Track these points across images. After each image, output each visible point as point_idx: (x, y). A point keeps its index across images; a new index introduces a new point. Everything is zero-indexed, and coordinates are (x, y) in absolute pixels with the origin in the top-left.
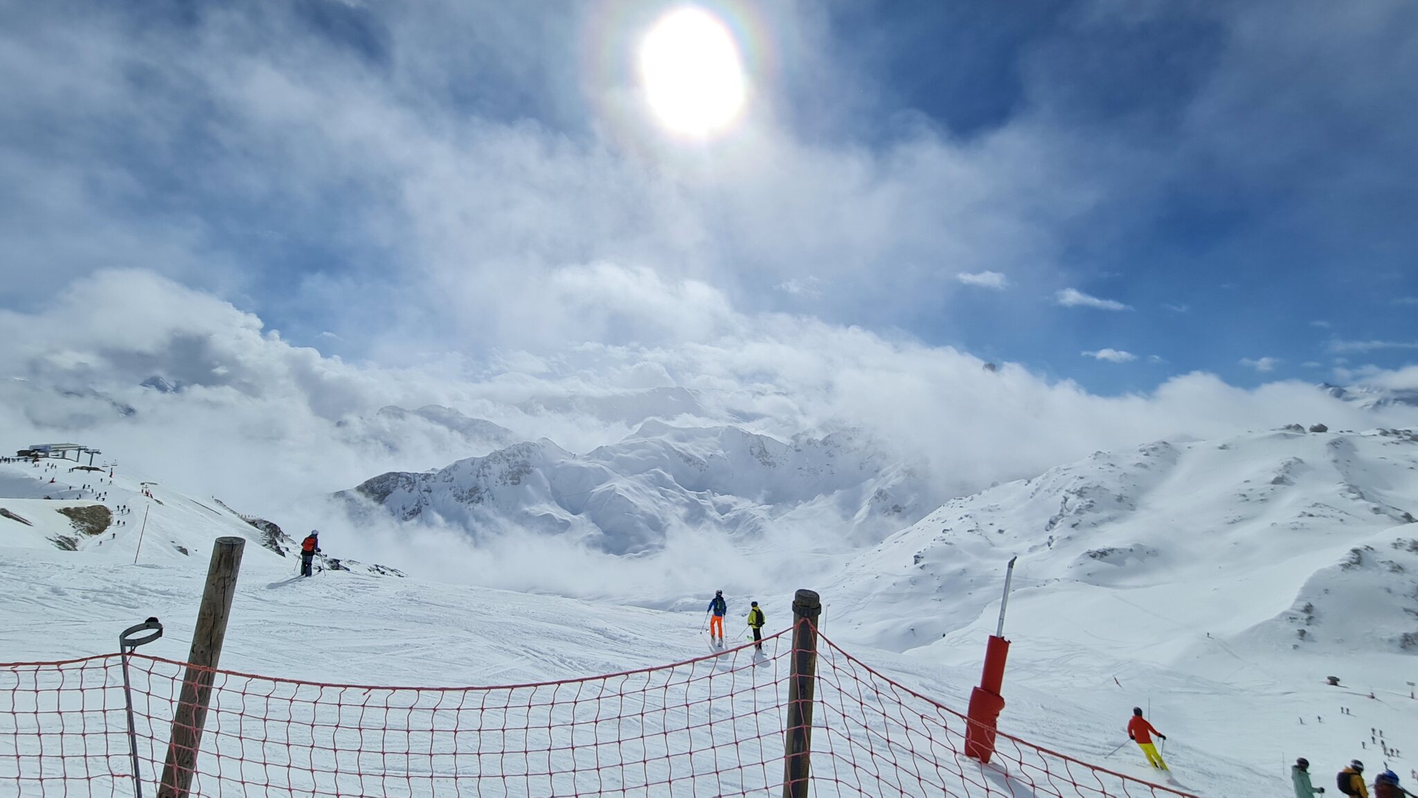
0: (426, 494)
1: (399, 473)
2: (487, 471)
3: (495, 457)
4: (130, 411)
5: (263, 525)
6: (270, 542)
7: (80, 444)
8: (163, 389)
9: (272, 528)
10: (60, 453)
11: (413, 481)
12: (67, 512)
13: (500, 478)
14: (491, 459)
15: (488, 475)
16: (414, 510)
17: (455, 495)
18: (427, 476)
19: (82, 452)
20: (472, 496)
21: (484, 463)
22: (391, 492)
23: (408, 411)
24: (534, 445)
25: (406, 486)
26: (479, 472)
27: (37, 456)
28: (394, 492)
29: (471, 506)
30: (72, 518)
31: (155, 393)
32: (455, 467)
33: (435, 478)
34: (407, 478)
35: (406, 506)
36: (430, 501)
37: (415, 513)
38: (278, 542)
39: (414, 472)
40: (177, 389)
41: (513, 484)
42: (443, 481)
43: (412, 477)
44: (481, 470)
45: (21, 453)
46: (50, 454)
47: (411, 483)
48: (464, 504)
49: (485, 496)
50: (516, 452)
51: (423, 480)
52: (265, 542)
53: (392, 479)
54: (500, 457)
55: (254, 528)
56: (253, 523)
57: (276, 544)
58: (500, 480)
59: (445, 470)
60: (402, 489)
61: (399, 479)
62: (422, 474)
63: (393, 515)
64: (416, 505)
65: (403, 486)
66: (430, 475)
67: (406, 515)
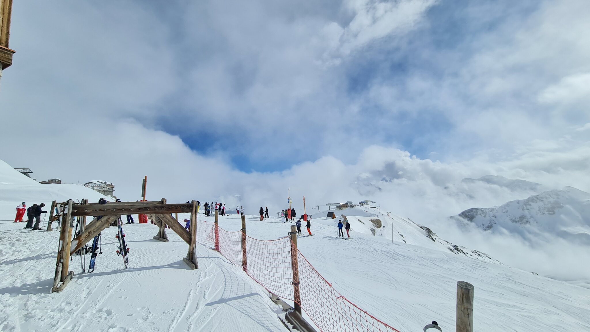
0: (494, 218)
1: (477, 208)
2: (529, 207)
3: (532, 199)
4: (380, 189)
5: (425, 229)
6: (429, 236)
7: (371, 200)
8: (387, 181)
9: (428, 230)
10: (367, 203)
11: (485, 212)
12: (371, 221)
13: (539, 211)
14: (530, 200)
15: (530, 209)
16: (489, 226)
17: (511, 220)
18: (492, 210)
19: (372, 202)
20: (521, 220)
21: (527, 203)
22: (475, 217)
23: (475, 180)
24: (560, 191)
25: (482, 214)
26: (524, 207)
27: (362, 204)
28: (477, 217)
29: (523, 225)
30: (373, 222)
31: (385, 182)
32: (508, 205)
33: (497, 210)
34: (482, 211)
35: (484, 224)
36: (496, 222)
37: (490, 227)
38: (432, 236)
39: (485, 208)
40: (390, 181)
41: (549, 214)
42: (502, 212)
43: (484, 210)
44: (524, 206)
45: (360, 203)
46: (365, 203)
47: (484, 213)
48: (518, 225)
49: (531, 220)
50: (547, 196)
51: (490, 211)
52: (427, 235)
53: (474, 211)
54: (536, 199)
55: (422, 229)
56: (421, 227)
57: (431, 236)
58: (539, 212)
59: (502, 207)
60: (480, 216)
61: (478, 211)
62: (489, 209)
63: (479, 228)
64: (489, 224)
65: (481, 214)
66: (493, 209)
67: (485, 228)
